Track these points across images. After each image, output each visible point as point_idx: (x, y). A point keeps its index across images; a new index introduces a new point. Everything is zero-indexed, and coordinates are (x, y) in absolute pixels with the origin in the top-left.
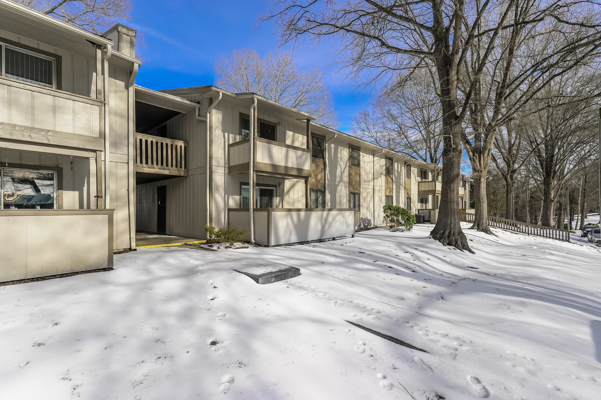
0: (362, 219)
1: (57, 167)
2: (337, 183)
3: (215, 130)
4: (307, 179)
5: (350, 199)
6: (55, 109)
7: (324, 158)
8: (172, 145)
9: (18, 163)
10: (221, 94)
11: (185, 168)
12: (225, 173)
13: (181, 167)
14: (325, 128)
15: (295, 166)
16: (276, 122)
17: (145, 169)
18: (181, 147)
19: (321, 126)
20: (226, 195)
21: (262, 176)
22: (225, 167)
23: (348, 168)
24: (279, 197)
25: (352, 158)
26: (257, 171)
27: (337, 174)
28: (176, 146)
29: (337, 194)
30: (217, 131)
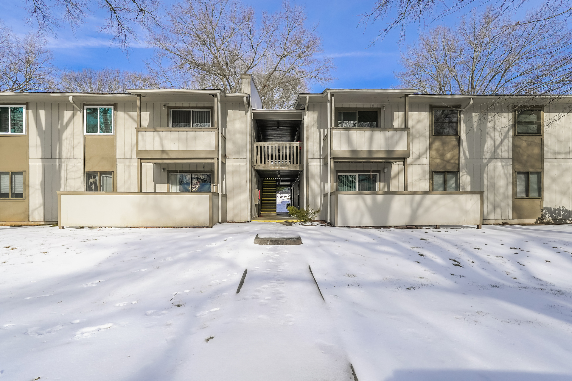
0: (549, 209)
1: (211, 170)
2: (485, 161)
3: (311, 128)
4: (404, 160)
5: (516, 181)
6: (195, 138)
7: (456, 132)
8: (290, 147)
9: (196, 170)
10: (308, 98)
11: (300, 163)
12: (320, 164)
13: (297, 163)
14: (450, 97)
15: (383, 148)
16: (379, 107)
17: (271, 167)
18: (297, 147)
19: (440, 96)
20: (322, 183)
21: (361, 162)
22: (320, 158)
23: (511, 139)
24: (384, 182)
25: (518, 124)
26: (334, 158)
27: (486, 149)
28: (293, 147)
29: (485, 175)
30: (313, 128)
